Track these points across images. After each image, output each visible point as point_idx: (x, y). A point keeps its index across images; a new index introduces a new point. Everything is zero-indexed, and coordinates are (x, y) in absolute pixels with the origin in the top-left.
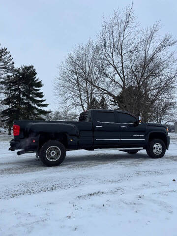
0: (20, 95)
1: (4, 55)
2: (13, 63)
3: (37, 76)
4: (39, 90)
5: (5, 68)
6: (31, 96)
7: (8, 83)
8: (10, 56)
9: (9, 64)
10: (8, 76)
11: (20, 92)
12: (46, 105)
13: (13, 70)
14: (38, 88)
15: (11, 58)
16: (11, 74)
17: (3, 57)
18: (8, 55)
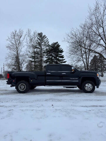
0: (52, 58)
1: (45, 39)
2: (48, 42)
3: (60, 47)
4: (61, 54)
5: (45, 45)
6: (58, 58)
7: (47, 52)
8: (47, 39)
9: (47, 43)
10: (47, 49)
11: (52, 56)
12: (65, 62)
13: (49, 46)
14: (61, 53)
15: (48, 40)
16: (48, 48)
17: (44, 40)
18: (46, 39)
